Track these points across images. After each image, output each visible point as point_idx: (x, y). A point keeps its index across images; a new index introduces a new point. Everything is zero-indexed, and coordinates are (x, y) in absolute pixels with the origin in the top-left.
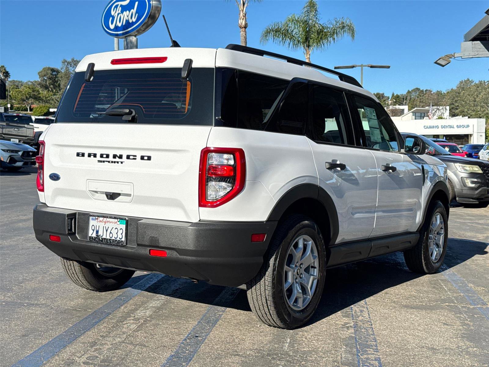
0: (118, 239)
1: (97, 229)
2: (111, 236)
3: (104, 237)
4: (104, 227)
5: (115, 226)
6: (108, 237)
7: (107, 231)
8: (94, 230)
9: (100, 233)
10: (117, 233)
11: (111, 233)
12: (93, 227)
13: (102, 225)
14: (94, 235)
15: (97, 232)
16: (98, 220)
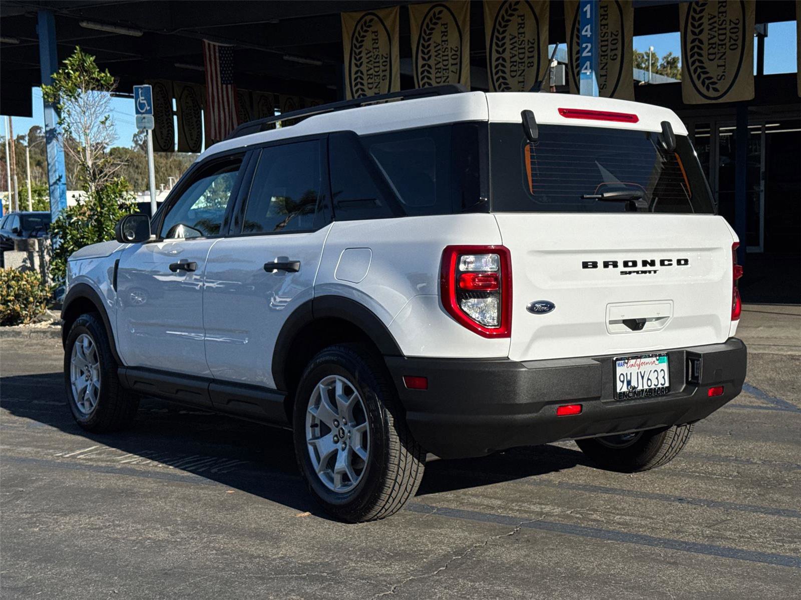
0: (660, 386)
1: (629, 378)
2: (649, 384)
3: (640, 388)
4: (638, 373)
5: (653, 367)
6: (646, 387)
7: (643, 377)
8: (623, 382)
9: (634, 383)
10: (657, 378)
11: (648, 379)
12: (622, 376)
13: (634, 371)
14: (625, 389)
15: (629, 383)
16: (629, 364)
